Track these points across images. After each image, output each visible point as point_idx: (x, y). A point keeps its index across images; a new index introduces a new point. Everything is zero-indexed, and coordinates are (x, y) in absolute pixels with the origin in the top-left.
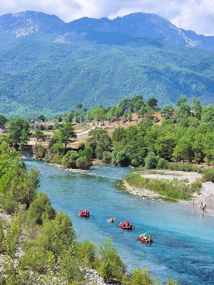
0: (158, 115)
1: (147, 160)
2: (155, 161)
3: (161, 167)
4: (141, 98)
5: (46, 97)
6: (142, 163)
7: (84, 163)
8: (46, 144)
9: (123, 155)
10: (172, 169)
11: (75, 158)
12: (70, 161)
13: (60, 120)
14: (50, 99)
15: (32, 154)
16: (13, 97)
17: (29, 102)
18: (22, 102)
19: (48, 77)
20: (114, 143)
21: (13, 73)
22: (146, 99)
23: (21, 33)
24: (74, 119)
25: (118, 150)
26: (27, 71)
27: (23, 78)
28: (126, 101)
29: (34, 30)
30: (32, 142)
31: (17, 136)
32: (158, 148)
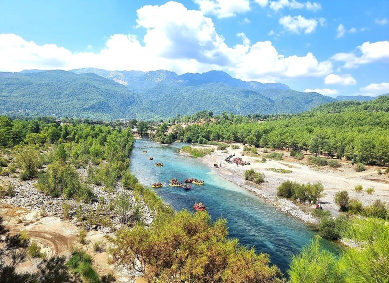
0: (213, 120)
1: (199, 140)
2: (202, 140)
3: (205, 143)
4: (206, 111)
5: (168, 112)
6: (197, 142)
7: (167, 141)
8: (154, 133)
9: (189, 138)
10: (209, 144)
11: (164, 139)
12: (162, 140)
13: (169, 122)
14: (170, 112)
15: (148, 137)
16: (152, 111)
17: (160, 113)
18: (157, 114)
19: (169, 101)
20: (185, 132)
21: (153, 100)
22: (208, 111)
23: (158, 80)
24: (176, 122)
25: (187, 136)
26: (159, 98)
27: (157, 102)
28: (199, 113)
29: (163, 79)
30: (149, 132)
31: (142, 129)
32: (204, 134)
